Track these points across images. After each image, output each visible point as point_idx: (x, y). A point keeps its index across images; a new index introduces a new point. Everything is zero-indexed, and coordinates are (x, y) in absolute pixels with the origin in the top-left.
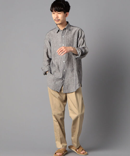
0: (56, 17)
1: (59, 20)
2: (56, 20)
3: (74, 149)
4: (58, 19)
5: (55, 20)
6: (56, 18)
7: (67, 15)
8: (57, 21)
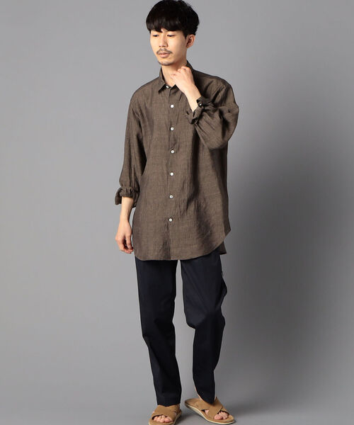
0: (161, 44)
1: (170, 53)
2: (161, 52)
3: (197, 406)
4: (166, 50)
5: (157, 53)
6: (163, 48)
7: (190, 41)
8: (164, 56)
